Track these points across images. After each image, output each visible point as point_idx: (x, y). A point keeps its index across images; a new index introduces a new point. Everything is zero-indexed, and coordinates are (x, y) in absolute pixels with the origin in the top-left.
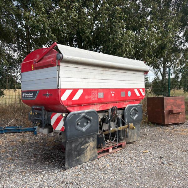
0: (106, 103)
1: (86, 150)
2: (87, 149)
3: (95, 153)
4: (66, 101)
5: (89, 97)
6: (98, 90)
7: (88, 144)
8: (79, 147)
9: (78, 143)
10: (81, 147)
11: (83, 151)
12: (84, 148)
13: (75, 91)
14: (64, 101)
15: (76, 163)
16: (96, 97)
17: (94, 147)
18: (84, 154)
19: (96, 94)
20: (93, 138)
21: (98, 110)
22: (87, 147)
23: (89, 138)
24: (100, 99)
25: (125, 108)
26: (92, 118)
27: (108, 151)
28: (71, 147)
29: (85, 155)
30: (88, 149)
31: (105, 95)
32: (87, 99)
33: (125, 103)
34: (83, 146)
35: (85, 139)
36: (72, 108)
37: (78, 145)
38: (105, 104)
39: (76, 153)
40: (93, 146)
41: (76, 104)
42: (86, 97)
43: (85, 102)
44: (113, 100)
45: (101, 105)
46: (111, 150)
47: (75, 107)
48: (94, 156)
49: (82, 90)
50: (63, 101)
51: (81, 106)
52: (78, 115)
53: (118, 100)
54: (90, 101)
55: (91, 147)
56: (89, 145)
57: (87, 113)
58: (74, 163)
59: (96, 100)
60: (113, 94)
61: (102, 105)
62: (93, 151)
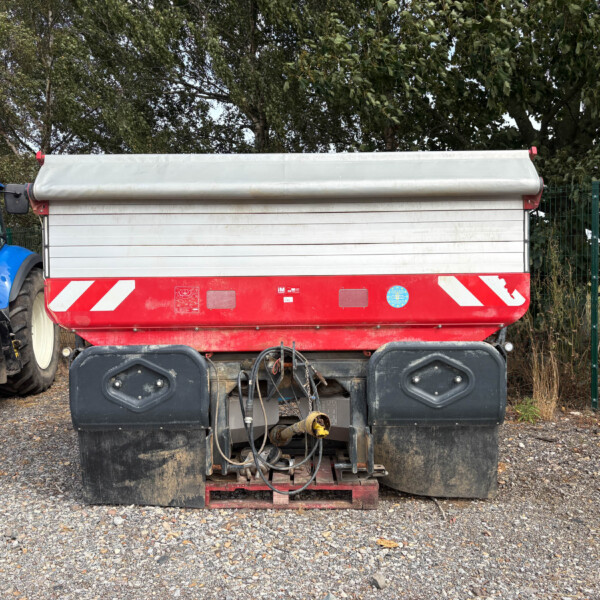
0: (255, 329)
1: (159, 470)
2: (164, 466)
3: (194, 487)
4: (69, 313)
5: (163, 305)
6: (206, 283)
7: (166, 454)
8: (129, 454)
9: (126, 442)
10: (136, 455)
11: (148, 469)
12: (149, 462)
13: (102, 286)
14: (62, 313)
15: (123, 498)
16: (195, 306)
17: (193, 466)
18: (152, 478)
19: (198, 297)
20: (188, 438)
21: (215, 348)
22: (165, 461)
23: (170, 435)
24: (216, 312)
25: (373, 351)
26: (173, 373)
27: (267, 495)
28: (98, 445)
29: (158, 483)
30: (170, 467)
31: (241, 300)
32: (151, 312)
33: (372, 334)
34: (144, 452)
35: (152, 435)
36: (98, 334)
37: (125, 448)
38: (251, 332)
39: (119, 468)
40: (187, 464)
41: (107, 325)
42: (150, 305)
43: (145, 319)
44: (288, 316)
45: (227, 334)
46: (280, 498)
47: (108, 334)
48: (191, 495)
49: (133, 282)
50: (56, 313)
51: (132, 330)
52: (116, 356)
53: (316, 318)
54: (167, 317)
55: (180, 464)
56: (172, 457)
57: (150, 355)
58: (114, 494)
59: (194, 316)
60: (288, 295)
61: (235, 332)
62: (186, 481)
